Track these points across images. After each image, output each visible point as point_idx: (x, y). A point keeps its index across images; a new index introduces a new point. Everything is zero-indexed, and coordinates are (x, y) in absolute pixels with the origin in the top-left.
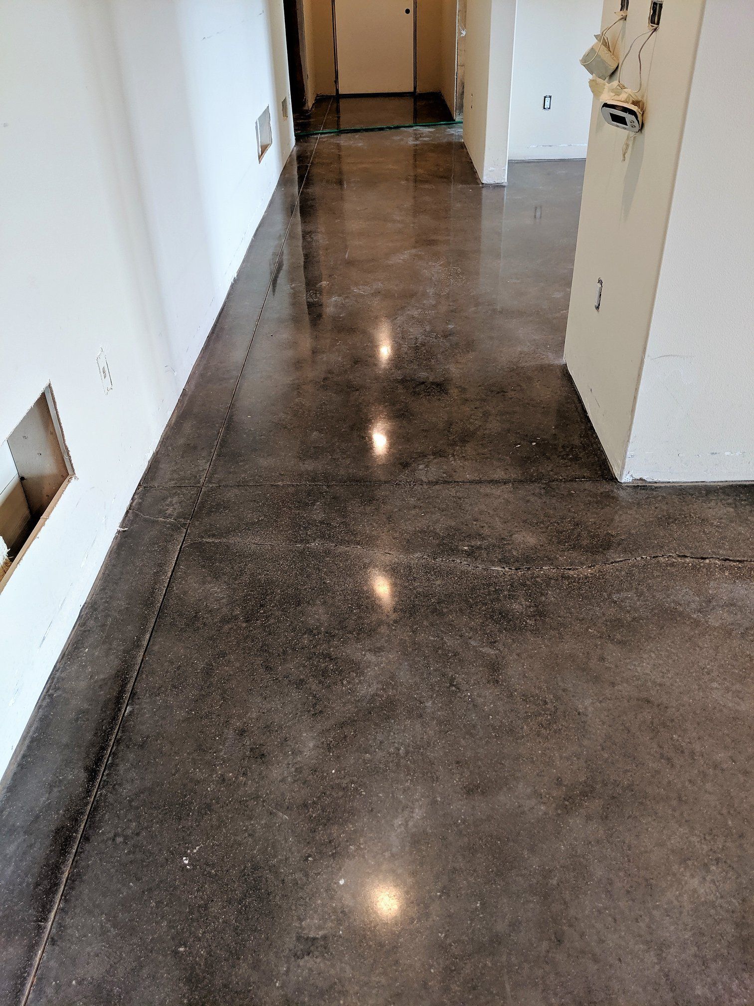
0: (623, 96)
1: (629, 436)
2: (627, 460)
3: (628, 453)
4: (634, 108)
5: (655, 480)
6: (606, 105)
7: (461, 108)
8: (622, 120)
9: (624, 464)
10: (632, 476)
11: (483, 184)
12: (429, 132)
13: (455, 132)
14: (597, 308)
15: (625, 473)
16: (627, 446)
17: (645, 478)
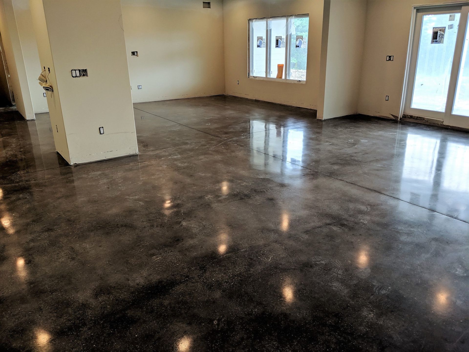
0: (47, 85)
1: (69, 154)
2: (70, 159)
3: (70, 157)
4: (50, 87)
5: (79, 163)
6: (43, 87)
7: (14, 100)
8: (48, 90)
9: (70, 160)
10: (73, 163)
11: (27, 120)
12: (3, 109)
13: (14, 108)
14: (58, 132)
15: (71, 162)
16: (69, 156)
17: (76, 163)
